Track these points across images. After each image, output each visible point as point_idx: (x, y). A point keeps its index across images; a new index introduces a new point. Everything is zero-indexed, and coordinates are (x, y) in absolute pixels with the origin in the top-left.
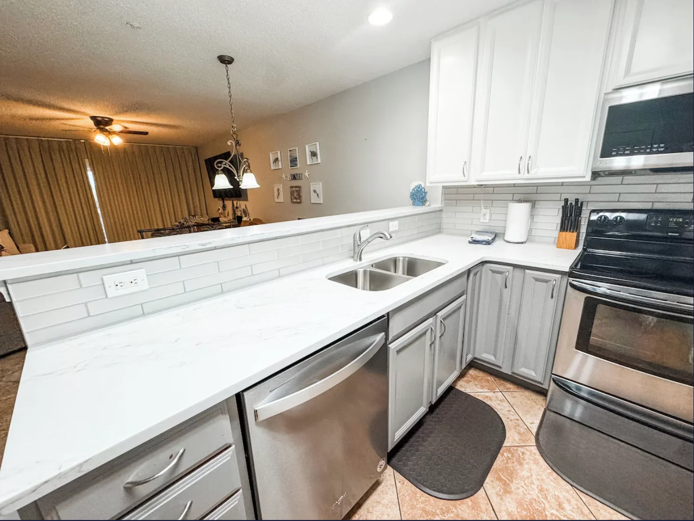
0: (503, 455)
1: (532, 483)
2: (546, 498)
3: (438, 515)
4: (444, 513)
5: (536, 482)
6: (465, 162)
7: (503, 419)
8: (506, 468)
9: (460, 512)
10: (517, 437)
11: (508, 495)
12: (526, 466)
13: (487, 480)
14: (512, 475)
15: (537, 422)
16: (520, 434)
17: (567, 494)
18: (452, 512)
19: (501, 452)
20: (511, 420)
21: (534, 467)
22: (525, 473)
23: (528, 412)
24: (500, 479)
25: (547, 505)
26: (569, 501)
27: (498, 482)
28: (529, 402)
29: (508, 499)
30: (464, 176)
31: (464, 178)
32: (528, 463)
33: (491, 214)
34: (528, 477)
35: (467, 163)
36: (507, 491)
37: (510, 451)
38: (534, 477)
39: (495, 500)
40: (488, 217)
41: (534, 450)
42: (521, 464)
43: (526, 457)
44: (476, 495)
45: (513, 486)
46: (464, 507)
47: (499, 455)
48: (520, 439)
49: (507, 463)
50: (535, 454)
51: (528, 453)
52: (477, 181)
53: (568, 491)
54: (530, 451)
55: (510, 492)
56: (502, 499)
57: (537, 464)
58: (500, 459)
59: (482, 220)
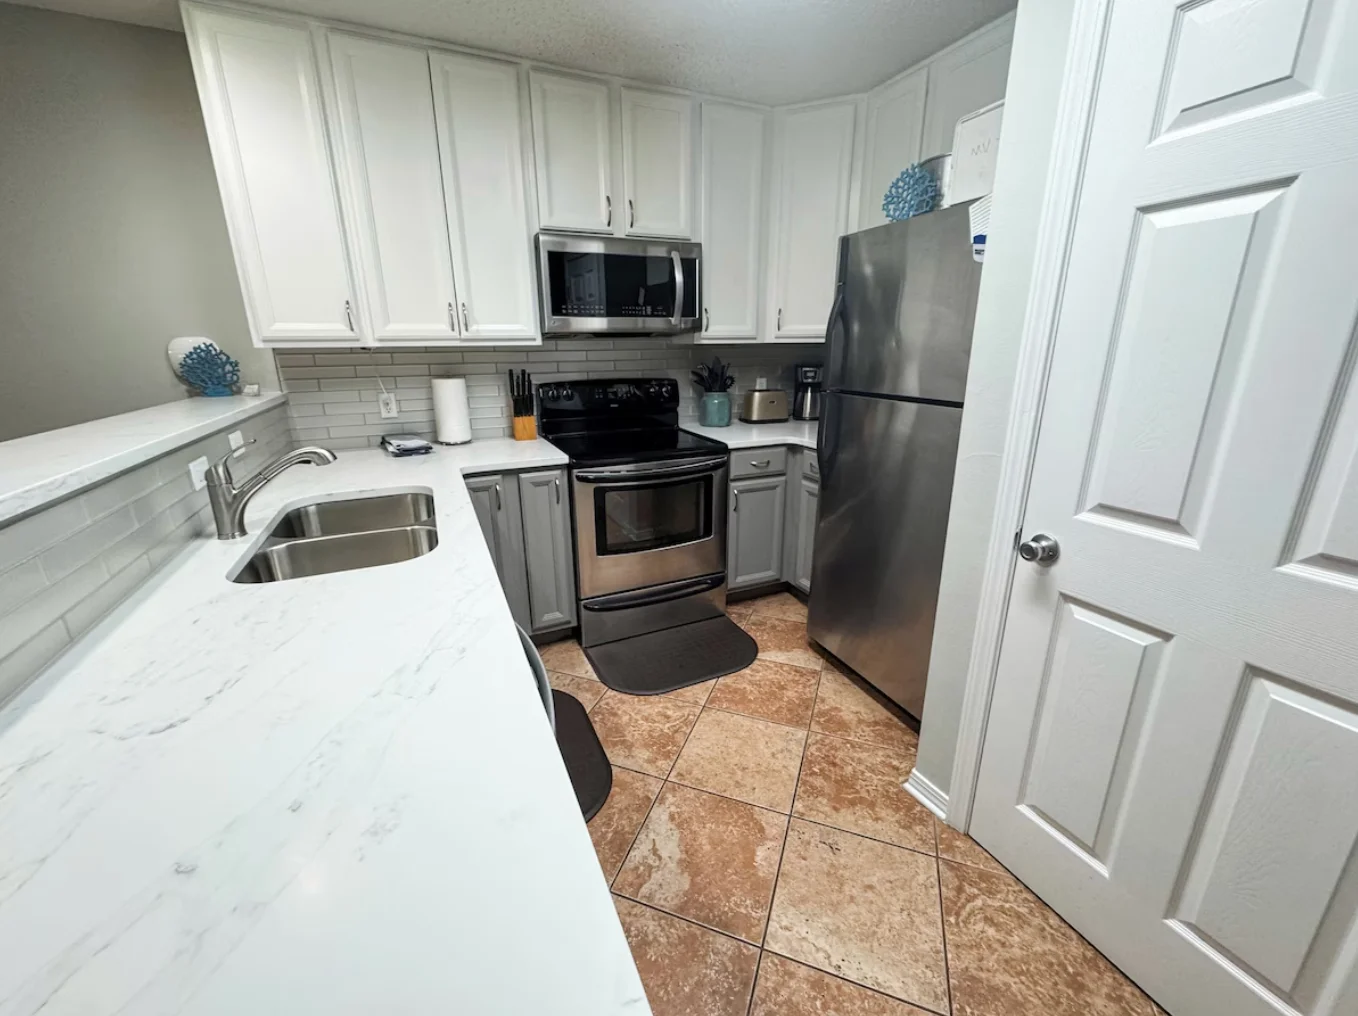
0: (595, 722)
1: (637, 720)
2: (655, 722)
3: (607, 832)
4: (609, 824)
5: (638, 717)
6: (348, 303)
7: (561, 690)
8: (610, 729)
9: (619, 805)
10: (588, 696)
11: (634, 749)
12: (620, 712)
13: (608, 756)
14: (618, 730)
15: (589, 667)
16: (587, 691)
17: (661, 705)
18: (614, 814)
19: (592, 720)
20: (569, 685)
21: (624, 707)
22: (625, 718)
23: (573, 664)
24: (615, 744)
25: (661, 726)
26: (667, 708)
27: (617, 748)
28: (564, 655)
29: (636, 752)
30: (352, 329)
31: (349, 334)
32: (619, 709)
33: (398, 401)
34: (630, 719)
35: (352, 304)
36: (629, 747)
37: (597, 713)
38: (633, 714)
39: (629, 763)
40: (393, 406)
41: (611, 693)
42: (615, 715)
43: (612, 704)
44: (614, 778)
45: (629, 738)
46: (617, 798)
47: (594, 724)
48: (593, 695)
49: (606, 724)
50: (615, 696)
51: (610, 700)
52: (381, 340)
53: (660, 702)
54: (609, 697)
55: (632, 745)
56: (633, 757)
57: (623, 702)
58: (597, 727)
59: (384, 414)
